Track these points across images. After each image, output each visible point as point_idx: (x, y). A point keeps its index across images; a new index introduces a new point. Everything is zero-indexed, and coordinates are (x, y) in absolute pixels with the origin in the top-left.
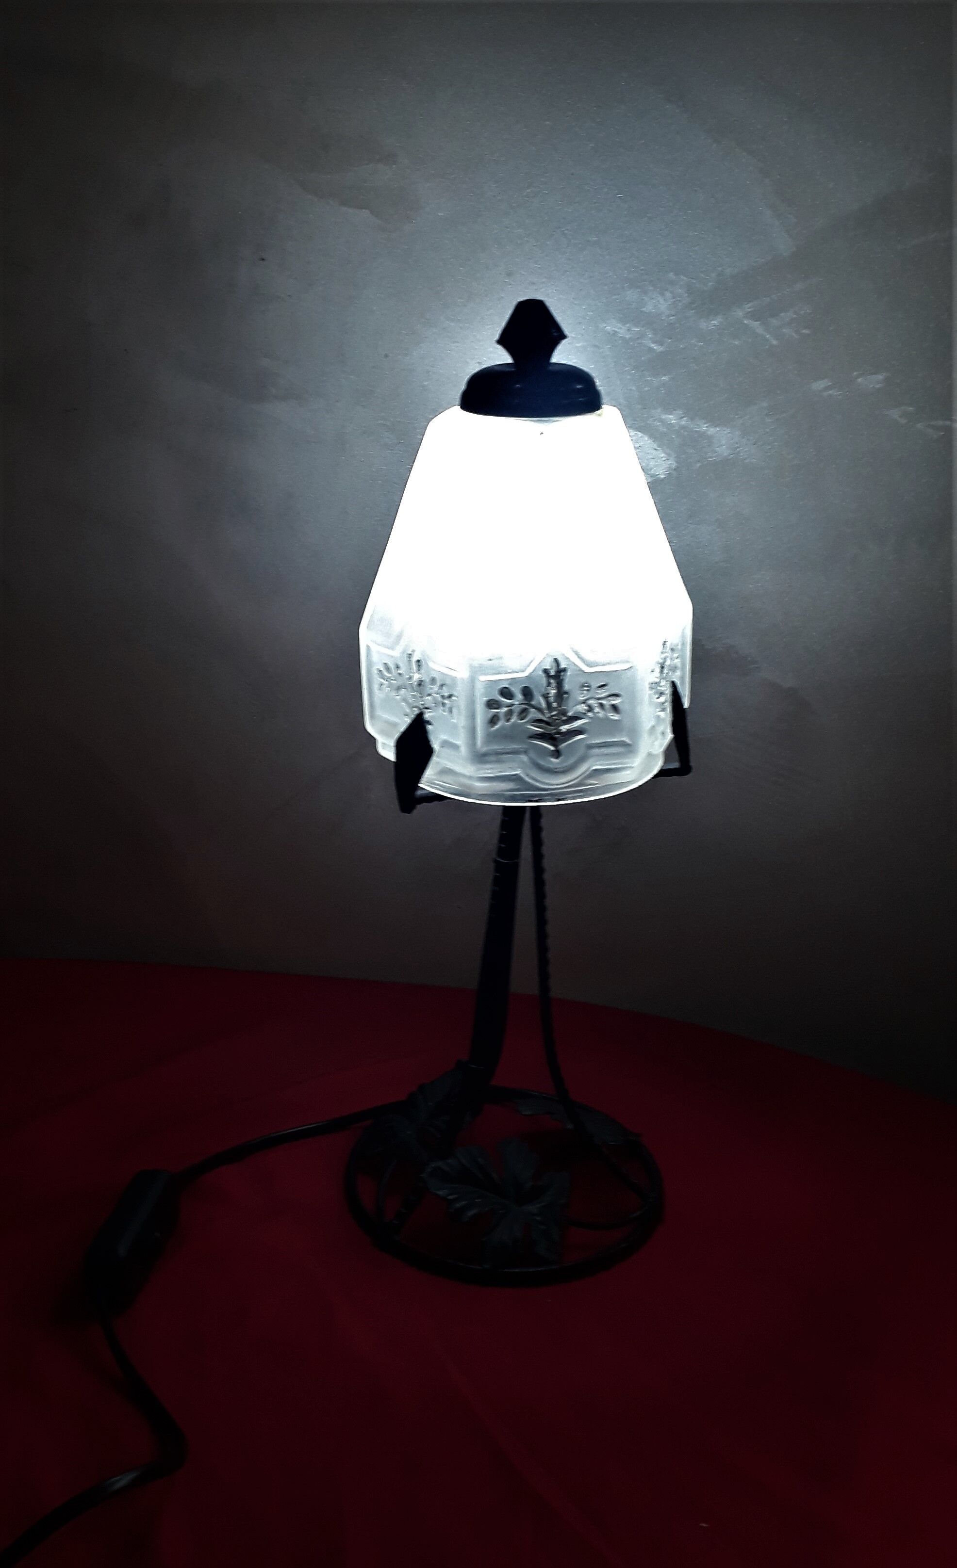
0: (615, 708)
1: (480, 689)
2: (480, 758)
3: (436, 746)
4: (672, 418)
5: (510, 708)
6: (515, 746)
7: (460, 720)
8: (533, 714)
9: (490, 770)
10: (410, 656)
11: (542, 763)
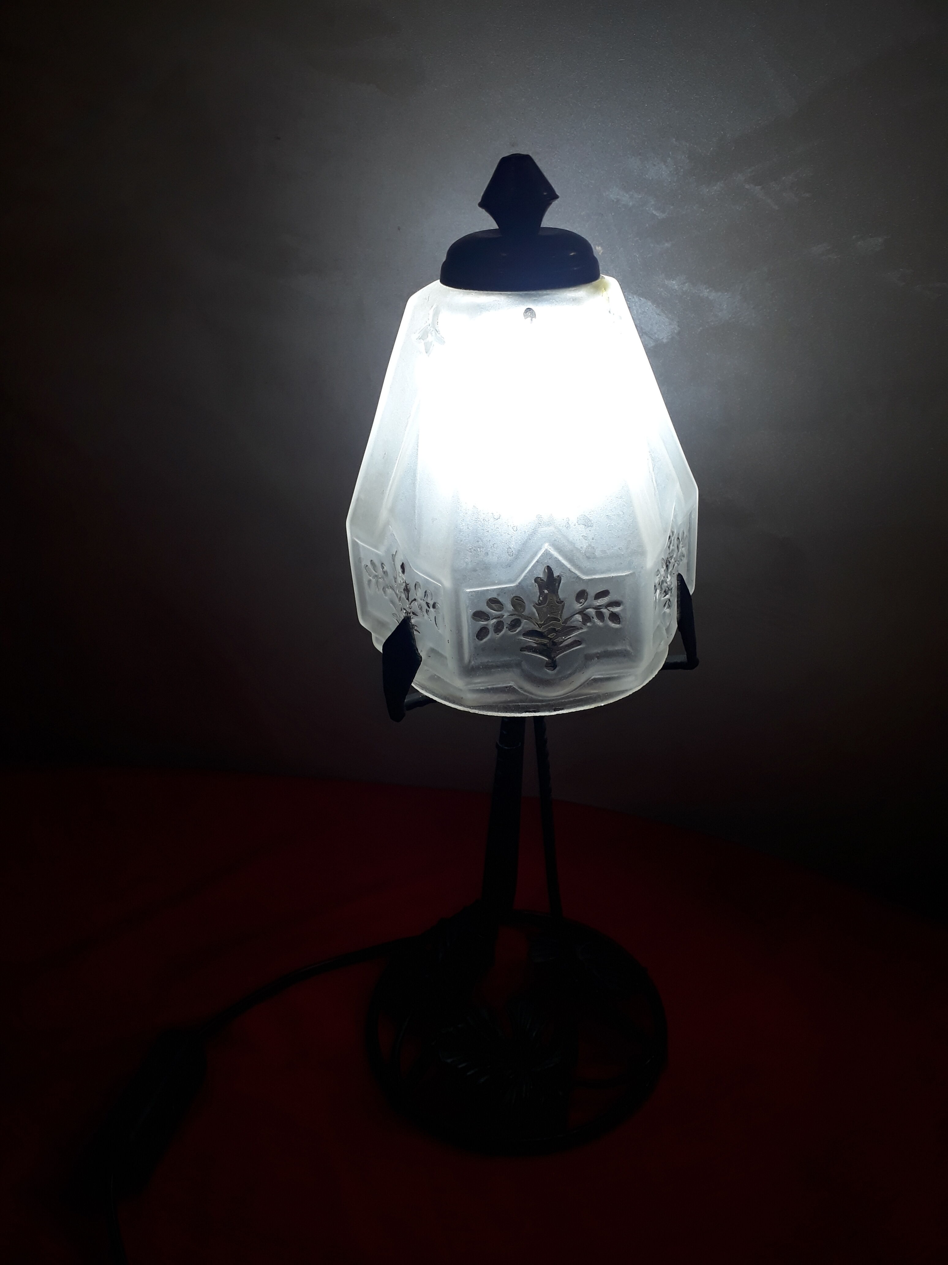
0: (615, 617)
1: (464, 602)
2: (469, 671)
3: (423, 653)
4: (674, 284)
5: (499, 619)
6: (506, 658)
7: (445, 631)
8: (525, 625)
9: (481, 682)
10: (393, 556)
11: (536, 674)
